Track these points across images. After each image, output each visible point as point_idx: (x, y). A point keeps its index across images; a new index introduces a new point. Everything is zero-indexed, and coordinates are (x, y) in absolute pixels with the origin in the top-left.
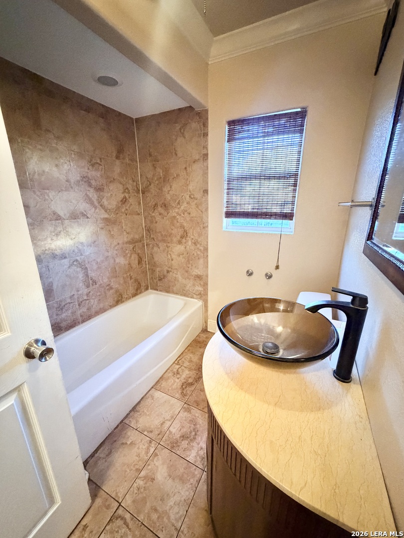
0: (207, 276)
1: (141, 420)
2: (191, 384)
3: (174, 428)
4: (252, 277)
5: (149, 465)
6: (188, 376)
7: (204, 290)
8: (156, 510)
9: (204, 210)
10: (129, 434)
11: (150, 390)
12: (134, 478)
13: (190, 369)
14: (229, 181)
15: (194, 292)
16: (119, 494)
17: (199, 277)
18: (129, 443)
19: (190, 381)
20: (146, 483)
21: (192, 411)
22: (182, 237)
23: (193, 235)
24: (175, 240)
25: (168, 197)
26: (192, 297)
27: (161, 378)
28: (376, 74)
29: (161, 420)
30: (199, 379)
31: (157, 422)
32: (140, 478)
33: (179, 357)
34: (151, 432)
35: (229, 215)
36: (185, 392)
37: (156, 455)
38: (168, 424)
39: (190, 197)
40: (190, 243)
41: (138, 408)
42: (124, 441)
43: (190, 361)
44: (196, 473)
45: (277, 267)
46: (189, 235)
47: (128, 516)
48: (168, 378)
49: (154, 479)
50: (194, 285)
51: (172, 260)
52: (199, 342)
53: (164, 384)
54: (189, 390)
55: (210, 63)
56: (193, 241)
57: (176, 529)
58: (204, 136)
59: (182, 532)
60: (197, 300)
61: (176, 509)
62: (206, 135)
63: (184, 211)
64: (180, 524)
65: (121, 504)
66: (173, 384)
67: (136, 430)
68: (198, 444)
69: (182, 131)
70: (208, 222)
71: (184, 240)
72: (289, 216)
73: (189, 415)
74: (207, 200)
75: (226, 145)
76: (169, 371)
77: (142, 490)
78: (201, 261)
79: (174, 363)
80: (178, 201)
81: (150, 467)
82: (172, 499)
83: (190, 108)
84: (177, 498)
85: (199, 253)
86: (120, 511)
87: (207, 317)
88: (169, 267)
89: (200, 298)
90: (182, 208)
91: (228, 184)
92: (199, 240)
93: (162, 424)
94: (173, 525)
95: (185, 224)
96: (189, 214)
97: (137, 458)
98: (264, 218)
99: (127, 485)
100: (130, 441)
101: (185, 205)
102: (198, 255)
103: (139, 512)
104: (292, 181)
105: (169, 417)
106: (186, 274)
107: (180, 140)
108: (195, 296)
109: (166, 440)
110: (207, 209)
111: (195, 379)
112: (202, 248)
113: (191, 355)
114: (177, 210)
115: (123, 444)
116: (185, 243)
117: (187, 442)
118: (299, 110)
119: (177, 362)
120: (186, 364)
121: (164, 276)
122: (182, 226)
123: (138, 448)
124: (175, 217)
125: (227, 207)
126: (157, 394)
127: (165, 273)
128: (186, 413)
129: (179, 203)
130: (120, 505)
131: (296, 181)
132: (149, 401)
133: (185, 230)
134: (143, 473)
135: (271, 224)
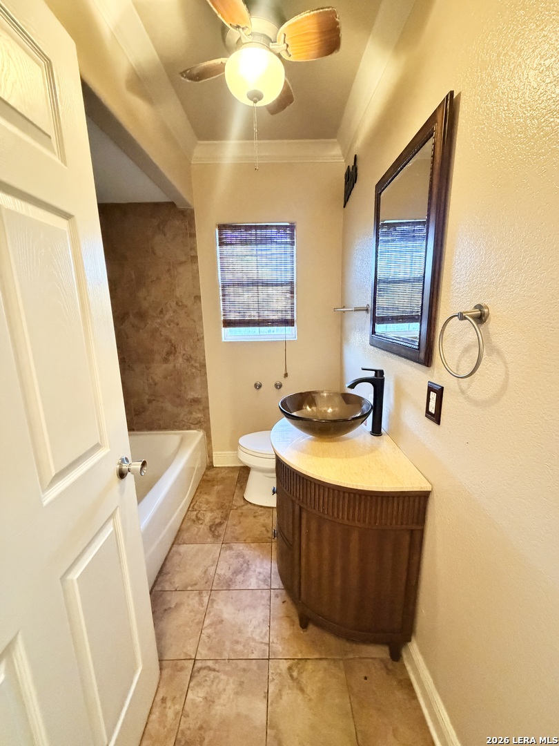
0: (207, 398)
1: (176, 580)
2: (220, 524)
3: (222, 569)
4: (262, 389)
5: (210, 612)
6: (213, 517)
7: (204, 415)
8: (237, 642)
9: (196, 319)
10: (169, 598)
11: (171, 549)
12: (198, 632)
13: (212, 511)
14: (223, 287)
15: (190, 421)
16: (188, 653)
17: (196, 401)
18: (173, 606)
19: (218, 521)
20: (215, 628)
21: (234, 547)
22: (168, 354)
23: (185, 350)
24: (158, 357)
25: (145, 305)
26: (189, 428)
27: (179, 531)
28: (344, 207)
29: (201, 569)
30: (226, 516)
31: (198, 573)
32: (206, 627)
33: (191, 503)
34: (196, 584)
35: (228, 323)
36: (217, 534)
37: (213, 601)
38: (212, 570)
39: (177, 303)
40: (180, 360)
41: (165, 570)
42: (166, 607)
43: (208, 503)
44: (264, 594)
45: (286, 375)
46: (178, 350)
47: (210, 663)
48: (188, 529)
49: (222, 621)
50: (190, 413)
51: (155, 384)
52: (209, 481)
53: (186, 536)
54: (221, 530)
55: (192, 163)
56: (185, 357)
57: (266, 644)
58: (190, 236)
59: (273, 642)
60: (195, 431)
61: (258, 631)
62: (193, 235)
63: (170, 321)
64: (268, 639)
65: (197, 658)
66: (198, 531)
67: (176, 590)
68: (255, 571)
69: (161, 228)
70: (203, 333)
71: (171, 358)
72: (289, 323)
73: (233, 552)
74: (200, 308)
75: (218, 247)
76: (185, 520)
77: (214, 636)
78: (198, 380)
79: (188, 510)
80: (160, 308)
81: (212, 614)
82: (250, 626)
83: (171, 205)
84: (255, 622)
85: (194, 370)
86: (198, 664)
87: (211, 449)
88: (152, 395)
89: (200, 427)
90: (167, 317)
91: (223, 290)
92: (193, 355)
93: (205, 572)
94: (262, 643)
95: (173, 337)
96: (178, 324)
97: (192, 614)
98: (266, 326)
99: (194, 641)
100: (175, 603)
101: (171, 313)
102: (193, 373)
103: (220, 654)
104: (289, 288)
105: (210, 563)
106: (178, 400)
107: (159, 238)
108: (192, 426)
109: (218, 584)
110: (201, 318)
111: (222, 517)
112: (197, 365)
113: (206, 496)
114: (159, 321)
115: (166, 610)
116: (174, 360)
117: (242, 575)
118: (288, 224)
119: (192, 507)
120: (204, 507)
121: (144, 409)
122: (167, 340)
123: (188, 605)
124: (156, 330)
125: (224, 315)
126: (183, 548)
127: (146, 403)
128: (228, 552)
129: (161, 312)
130: (195, 660)
131: (292, 288)
132: (176, 559)
133: (172, 345)
134: (207, 622)
135: (273, 331)
